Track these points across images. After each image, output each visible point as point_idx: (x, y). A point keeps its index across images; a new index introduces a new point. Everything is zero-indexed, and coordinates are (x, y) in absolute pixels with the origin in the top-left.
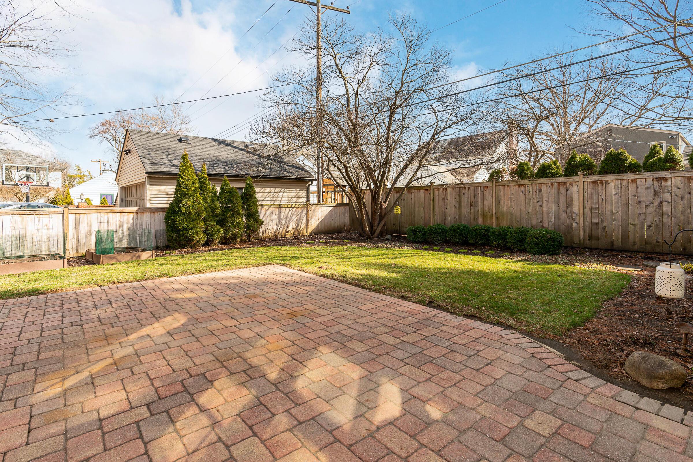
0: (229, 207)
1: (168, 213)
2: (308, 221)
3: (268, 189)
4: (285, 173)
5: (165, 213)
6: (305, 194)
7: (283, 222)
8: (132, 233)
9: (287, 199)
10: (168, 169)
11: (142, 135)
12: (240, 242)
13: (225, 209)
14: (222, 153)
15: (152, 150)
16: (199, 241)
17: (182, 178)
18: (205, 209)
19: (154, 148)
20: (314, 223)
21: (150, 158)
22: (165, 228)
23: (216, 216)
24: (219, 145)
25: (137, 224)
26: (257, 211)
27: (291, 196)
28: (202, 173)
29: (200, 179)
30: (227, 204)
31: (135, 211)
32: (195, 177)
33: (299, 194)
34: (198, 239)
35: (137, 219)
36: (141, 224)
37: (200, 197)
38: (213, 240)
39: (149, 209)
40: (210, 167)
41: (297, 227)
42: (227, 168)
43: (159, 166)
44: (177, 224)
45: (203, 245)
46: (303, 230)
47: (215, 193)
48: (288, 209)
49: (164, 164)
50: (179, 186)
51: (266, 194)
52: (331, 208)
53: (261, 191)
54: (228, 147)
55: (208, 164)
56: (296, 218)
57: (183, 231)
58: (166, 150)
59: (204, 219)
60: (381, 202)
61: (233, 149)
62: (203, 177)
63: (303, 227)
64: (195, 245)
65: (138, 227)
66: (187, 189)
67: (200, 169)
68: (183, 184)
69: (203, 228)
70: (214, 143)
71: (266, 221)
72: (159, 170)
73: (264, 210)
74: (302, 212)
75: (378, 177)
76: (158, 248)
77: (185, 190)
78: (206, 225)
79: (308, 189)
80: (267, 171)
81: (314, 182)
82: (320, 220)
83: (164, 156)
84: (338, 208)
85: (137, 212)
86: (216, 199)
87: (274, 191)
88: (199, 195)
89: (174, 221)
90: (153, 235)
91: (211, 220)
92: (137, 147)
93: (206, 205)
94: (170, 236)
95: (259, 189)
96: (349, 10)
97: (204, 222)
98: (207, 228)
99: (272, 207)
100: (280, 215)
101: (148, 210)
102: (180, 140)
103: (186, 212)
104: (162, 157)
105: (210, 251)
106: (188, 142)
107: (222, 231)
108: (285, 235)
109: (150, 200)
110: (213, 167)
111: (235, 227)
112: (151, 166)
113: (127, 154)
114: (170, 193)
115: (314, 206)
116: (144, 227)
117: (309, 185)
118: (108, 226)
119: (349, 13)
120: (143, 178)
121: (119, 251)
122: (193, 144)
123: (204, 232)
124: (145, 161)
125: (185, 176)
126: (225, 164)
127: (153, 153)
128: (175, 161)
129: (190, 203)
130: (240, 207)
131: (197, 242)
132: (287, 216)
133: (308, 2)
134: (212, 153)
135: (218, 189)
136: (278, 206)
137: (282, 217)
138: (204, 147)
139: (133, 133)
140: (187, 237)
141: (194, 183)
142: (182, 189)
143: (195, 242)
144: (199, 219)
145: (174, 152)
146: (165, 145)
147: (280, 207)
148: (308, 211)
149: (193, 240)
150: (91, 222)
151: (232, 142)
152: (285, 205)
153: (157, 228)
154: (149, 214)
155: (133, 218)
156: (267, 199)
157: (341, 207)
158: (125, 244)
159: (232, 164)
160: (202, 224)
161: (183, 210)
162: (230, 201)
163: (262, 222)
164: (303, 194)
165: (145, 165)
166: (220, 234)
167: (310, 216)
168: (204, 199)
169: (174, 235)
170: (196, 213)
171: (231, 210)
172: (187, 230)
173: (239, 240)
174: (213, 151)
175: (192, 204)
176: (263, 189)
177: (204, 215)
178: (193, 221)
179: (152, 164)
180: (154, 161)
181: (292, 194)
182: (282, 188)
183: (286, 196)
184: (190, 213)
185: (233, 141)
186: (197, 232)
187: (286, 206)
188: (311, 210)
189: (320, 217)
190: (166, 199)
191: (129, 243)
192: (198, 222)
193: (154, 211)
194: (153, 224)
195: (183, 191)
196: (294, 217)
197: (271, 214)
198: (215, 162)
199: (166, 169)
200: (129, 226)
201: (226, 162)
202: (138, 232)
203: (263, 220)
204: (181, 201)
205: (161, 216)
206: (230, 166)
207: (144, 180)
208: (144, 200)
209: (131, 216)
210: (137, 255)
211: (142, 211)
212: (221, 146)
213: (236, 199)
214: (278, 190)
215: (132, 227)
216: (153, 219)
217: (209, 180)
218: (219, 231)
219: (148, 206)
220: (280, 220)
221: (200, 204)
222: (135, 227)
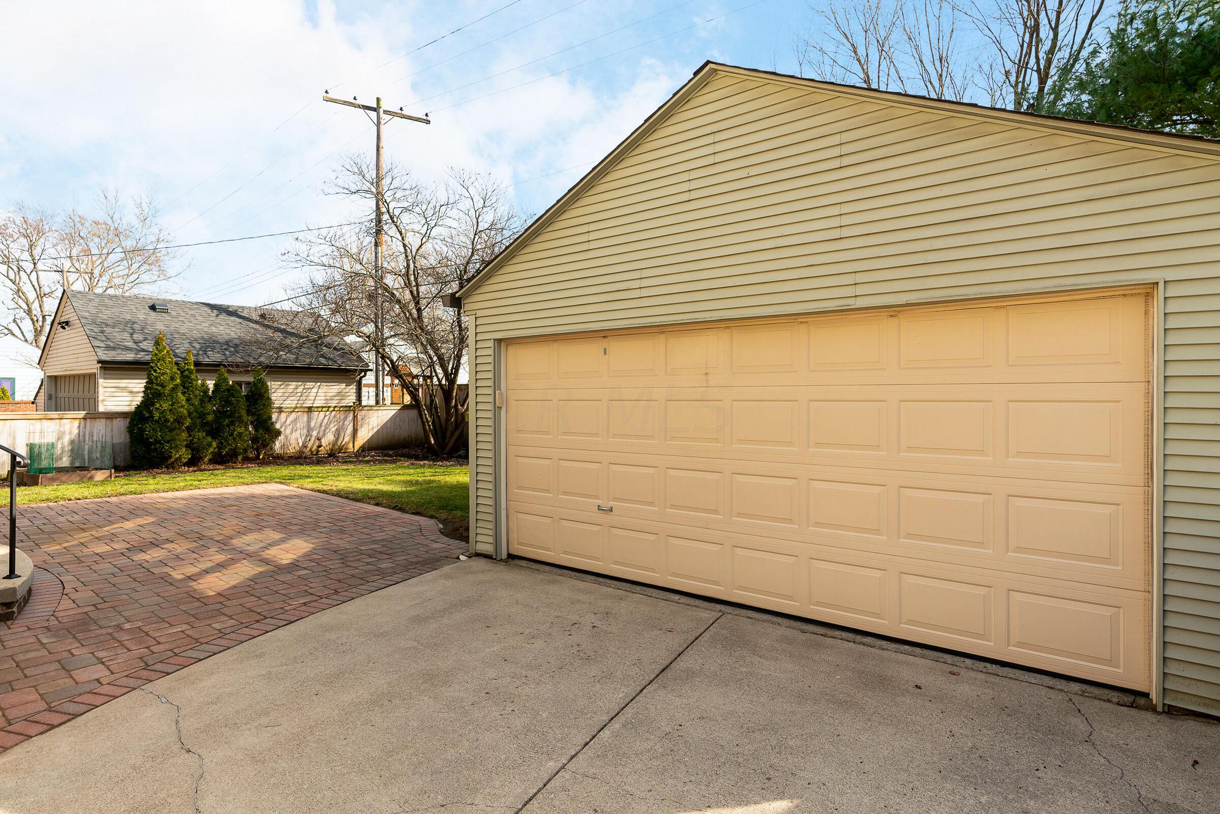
0: (227, 411)
1: (132, 420)
2: (355, 431)
3: (294, 383)
4: (322, 360)
5: (128, 420)
6: (355, 391)
7: (315, 433)
8: (76, 448)
9: (324, 398)
10: (133, 355)
11: (90, 300)
12: (242, 460)
13: (220, 414)
14: (221, 328)
15: (107, 325)
16: (180, 458)
17: (155, 371)
18: (190, 414)
19: (109, 322)
20: (365, 435)
21: (104, 339)
22: (128, 440)
23: (207, 423)
24: (217, 316)
25: (84, 435)
26: (271, 418)
27: (331, 394)
28: (187, 364)
29: (182, 372)
30: (223, 407)
31: (81, 416)
32: (175, 369)
33: (345, 391)
34: (177, 456)
35: (85, 427)
36: (92, 435)
37: (183, 398)
38: (201, 458)
39: (102, 413)
40: (201, 352)
41: (337, 439)
42: (227, 353)
43: (119, 351)
44: (147, 435)
45: (185, 465)
46: (347, 443)
47: (206, 391)
48: (322, 414)
49: (127, 349)
50: (150, 382)
51: (291, 391)
52: (393, 412)
53: (283, 386)
54: (233, 318)
55: (198, 346)
56: (336, 427)
57: (156, 444)
58: (130, 326)
59: (188, 428)
60: (456, 405)
61: (240, 320)
62: (188, 369)
63: (346, 439)
64: (173, 463)
65: (87, 439)
66: (163, 386)
67: (183, 356)
68: (157, 380)
69: (186, 440)
70: (209, 311)
71: (286, 431)
72: (119, 358)
73: (283, 415)
74: (346, 418)
75: (452, 370)
76: (117, 469)
77: (159, 388)
78: (190, 436)
79: (359, 383)
80: (292, 357)
81: (368, 373)
82: (375, 430)
83: (126, 336)
84: (406, 411)
85: (85, 419)
86: (206, 399)
87: (303, 387)
88: (180, 394)
89: (142, 431)
90: (108, 450)
91: (199, 430)
92: (83, 321)
93: (192, 409)
94: (136, 451)
95: (280, 383)
96: (428, 118)
97: (188, 432)
98: (193, 440)
99: (296, 410)
100: (309, 421)
101: (100, 416)
102: (153, 308)
103: (160, 418)
104: (123, 337)
105: (195, 471)
106: (165, 311)
107: (214, 444)
108: (318, 451)
109: (103, 401)
110: (205, 352)
111: (234, 439)
112: (106, 352)
113: (64, 328)
114: (135, 390)
115: (366, 408)
116: (95, 439)
117: (361, 378)
118: (40, 437)
119: (428, 122)
120: (95, 368)
121: (61, 470)
122: (174, 313)
123: (187, 446)
124: (97, 343)
125: (160, 369)
126: (225, 347)
127: (108, 330)
128: (145, 343)
129: (166, 406)
130: (243, 413)
131: (176, 459)
132: (321, 423)
133: (363, 106)
134: (206, 329)
135: (211, 384)
136: (306, 410)
137: (312, 424)
138: (192, 319)
139: (74, 296)
140: (162, 453)
141: (172, 379)
142: (155, 387)
143: (173, 460)
144: (179, 429)
145: (143, 329)
146: (128, 317)
147: (310, 409)
148: (355, 417)
149: (170, 457)
150: (14, 432)
151: (240, 310)
152: (318, 407)
153: (117, 440)
154: (103, 421)
155: (79, 427)
156: (292, 398)
157: (410, 411)
158: (65, 462)
159: (236, 346)
160: (184, 435)
161: (157, 415)
162: (228, 403)
163: (278, 433)
164: (352, 391)
165: (98, 350)
166: (211, 450)
167: (359, 423)
168: (187, 400)
169: (141, 450)
170: (175, 420)
171: (230, 416)
172: (161, 444)
173: (240, 458)
174: (206, 325)
175: (170, 407)
176: (286, 383)
177: (188, 422)
178: (171, 430)
179: (108, 348)
180: (112, 344)
181: (333, 391)
182: (317, 382)
183: (323, 394)
184: (167, 421)
185: (242, 307)
186: (176, 447)
187: (320, 409)
188: (360, 415)
189: (375, 424)
190: (130, 399)
191: (72, 462)
192: (178, 432)
193: (110, 416)
194: (109, 435)
195: (156, 389)
196: (332, 425)
197: (295, 421)
198: (209, 344)
199: (130, 356)
200: (73, 437)
201: (227, 343)
202: (87, 447)
203: (282, 430)
204: (153, 404)
205: (121, 425)
206: (232, 349)
207: (95, 371)
208: (95, 401)
209: (76, 423)
210: (89, 476)
211: (93, 416)
212: (220, 317)
213: (237, 401)
214: (309, 385)
215: (77, 439)
216: (109, 429)
217: (198, 371)
218: (210, 445)
219: (101, 409)
220: (310, 430)
221: (182, 406)
222: (81, 438)
